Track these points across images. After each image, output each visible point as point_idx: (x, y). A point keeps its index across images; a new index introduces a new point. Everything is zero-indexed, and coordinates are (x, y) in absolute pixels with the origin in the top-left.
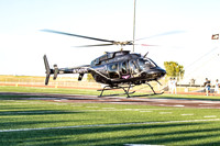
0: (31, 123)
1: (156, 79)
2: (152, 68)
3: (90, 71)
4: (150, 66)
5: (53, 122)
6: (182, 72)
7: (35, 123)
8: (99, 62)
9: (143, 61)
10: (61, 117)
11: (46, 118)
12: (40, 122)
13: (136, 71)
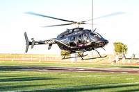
0: (23, 87)
1: (101, 47)
2: (99, 39)
3: (56, 42)
4: (98, 37)
5: (38, 86)
6: (126, 49)
7: (25, 86)
8: (63, 36)
9: (93, 34)
10: (43, 82)
11: (33, 83)
12: (29, 86)
13: (88, 41)
